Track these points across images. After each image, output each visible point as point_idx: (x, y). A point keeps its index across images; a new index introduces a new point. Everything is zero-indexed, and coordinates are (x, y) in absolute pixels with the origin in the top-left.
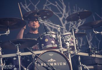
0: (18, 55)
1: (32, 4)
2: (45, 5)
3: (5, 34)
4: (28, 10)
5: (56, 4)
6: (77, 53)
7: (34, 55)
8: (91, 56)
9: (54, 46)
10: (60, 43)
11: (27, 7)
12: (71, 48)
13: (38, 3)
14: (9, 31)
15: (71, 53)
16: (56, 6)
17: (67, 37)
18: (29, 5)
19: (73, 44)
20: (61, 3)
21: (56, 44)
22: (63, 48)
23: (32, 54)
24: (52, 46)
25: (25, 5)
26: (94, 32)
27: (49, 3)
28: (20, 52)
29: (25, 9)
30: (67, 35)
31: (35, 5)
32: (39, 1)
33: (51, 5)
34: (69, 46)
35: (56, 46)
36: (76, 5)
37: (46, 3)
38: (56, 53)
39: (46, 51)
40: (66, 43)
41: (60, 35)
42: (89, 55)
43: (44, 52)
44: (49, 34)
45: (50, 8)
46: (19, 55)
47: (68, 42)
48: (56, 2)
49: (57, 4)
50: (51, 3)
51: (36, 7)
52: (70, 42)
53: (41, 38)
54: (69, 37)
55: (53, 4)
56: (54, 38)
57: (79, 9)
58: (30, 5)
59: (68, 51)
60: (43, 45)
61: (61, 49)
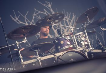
0: (38, 60)
1: (21, 15)
2: (34, 15)
3: (23, 42)
4: (19, 22)
5: (44, 12)
6: (93, 51)
7: (57, 57)
8: (104, 52)
9: (70, 47)
10: (75, 43)
11: (17, 19)
12: (86, 47)
13: (27, 13)
14: (26, 39)
15: (87, 51)
16: (45, 13)
17: (80, 37)
18: (18, 17)
19: (86, 42)
20: (49, 10)
21: (71, 45)
22: (79, 48)
23: (54, 56)
24: (68, 47)
25: (15, 17)
26: (102, 29)
27: (38, 12)
28: (40, 56)
29: (15, 21)
30: (80, 35)
31: (24, 15)
32: (28, 11)
33: (40, 13)
34: (84, 45)
35: (72, 47)
36: (64, 10)
37: (35, 13)
38: (74, 53)
39: (65, 52)
40: (81, 42)
41: (74, 36)
42: (103, 51)
43: (64, 53)
44: (64, 36)
45: (39, 16)
46: (40, 60)
47: (83, 41)
48: (45, 10)
49: (46, 11)
50: (40, 12)
51: (25, 18)
52: (84, 41)
53: (57, 41)
54: (82, 36)
55: (42, 13)
56: (69, 39)
57: (68, 13)
58: (20, 16)
59: (84, 49)
60: (59, 47)
61: (77, 48)
